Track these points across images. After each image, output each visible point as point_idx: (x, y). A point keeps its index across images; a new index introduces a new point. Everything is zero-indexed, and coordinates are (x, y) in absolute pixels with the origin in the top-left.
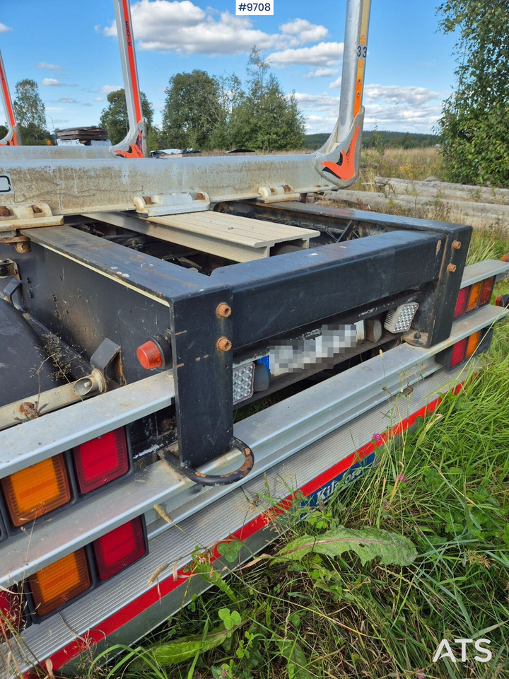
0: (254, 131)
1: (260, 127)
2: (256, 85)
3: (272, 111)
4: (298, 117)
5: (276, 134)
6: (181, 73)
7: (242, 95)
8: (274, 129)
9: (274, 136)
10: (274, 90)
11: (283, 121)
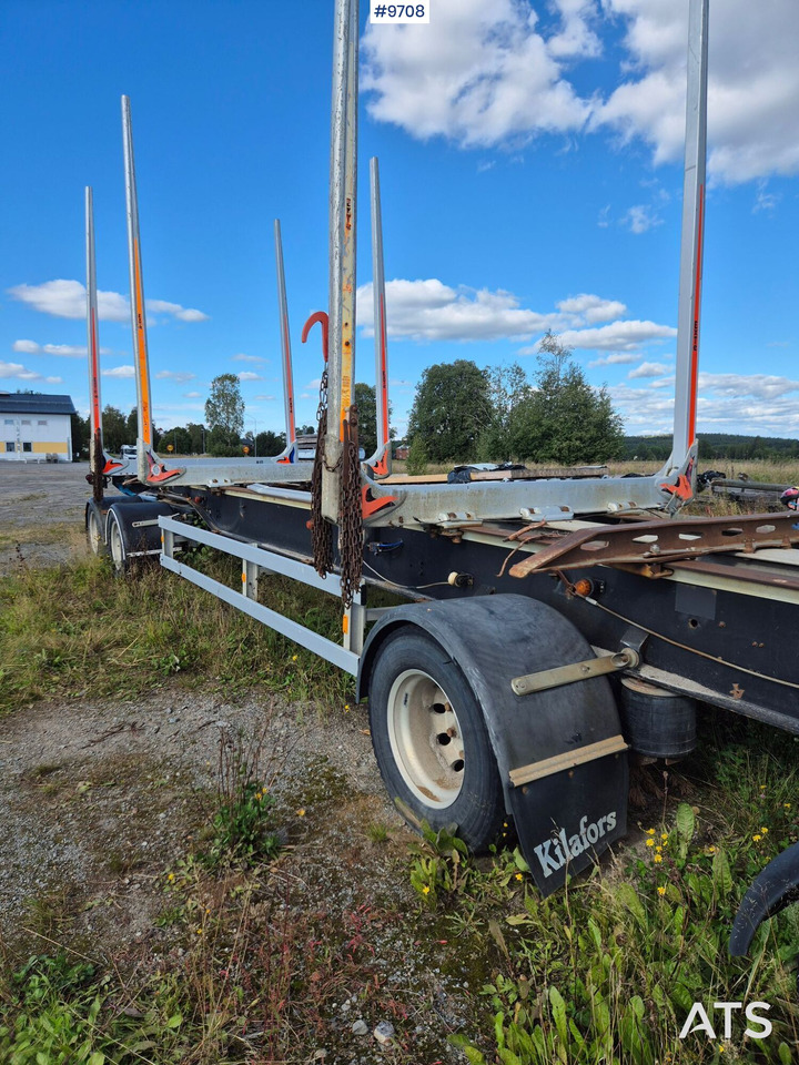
0: (547, 435)
1: (556, 431)
2: (549, 376)
3: (573, 410)
4: (611, 417)
5: (580, 439)
6: (439, 364)
7: (526, 389)
8: (576, 434)
9: (578, 443)
10: (576, 382)
11: (590, 423)
